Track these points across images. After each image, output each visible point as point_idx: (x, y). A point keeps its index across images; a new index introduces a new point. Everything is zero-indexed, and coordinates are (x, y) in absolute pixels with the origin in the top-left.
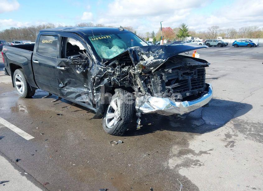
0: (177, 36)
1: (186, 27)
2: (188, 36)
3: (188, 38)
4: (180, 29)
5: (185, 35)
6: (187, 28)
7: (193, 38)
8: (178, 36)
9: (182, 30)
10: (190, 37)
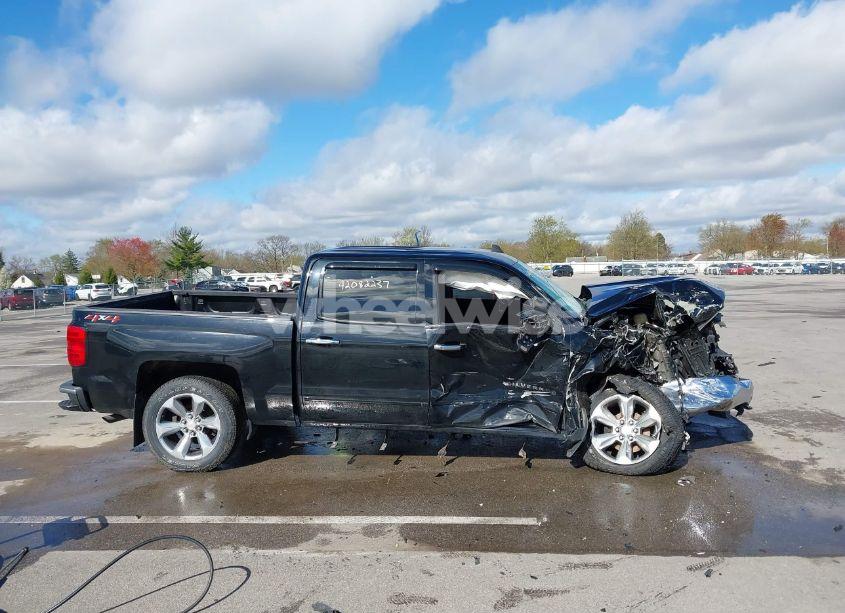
0: (165, 266)
1: (194, 238)
2: (204, 265)
3: (201, 270)
4: (175, 244)
5: (192, 262)
6: (197, 240)
7: (216, 272)
8: (169, 265)
9: (180, 247)
10: (210, 269)
